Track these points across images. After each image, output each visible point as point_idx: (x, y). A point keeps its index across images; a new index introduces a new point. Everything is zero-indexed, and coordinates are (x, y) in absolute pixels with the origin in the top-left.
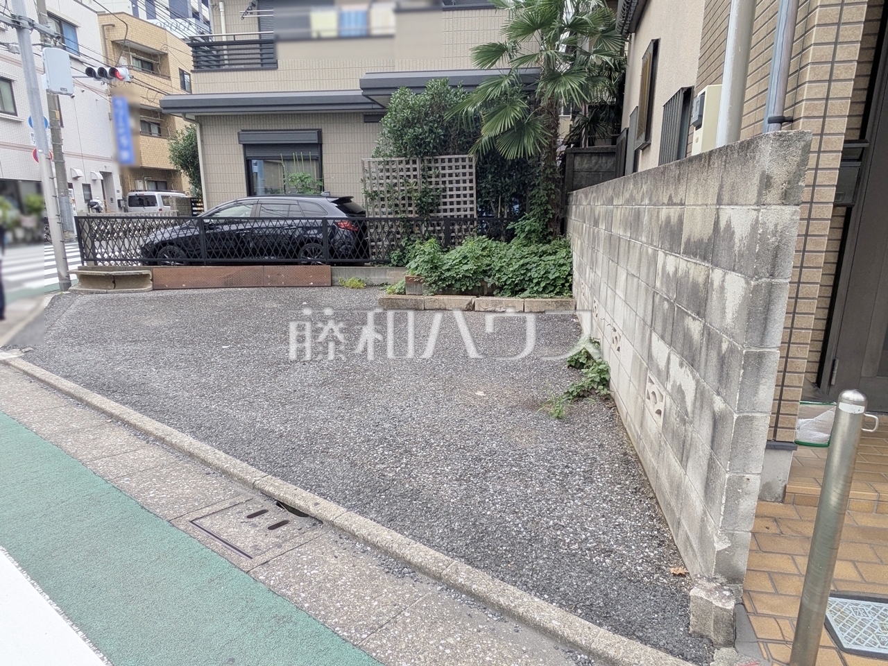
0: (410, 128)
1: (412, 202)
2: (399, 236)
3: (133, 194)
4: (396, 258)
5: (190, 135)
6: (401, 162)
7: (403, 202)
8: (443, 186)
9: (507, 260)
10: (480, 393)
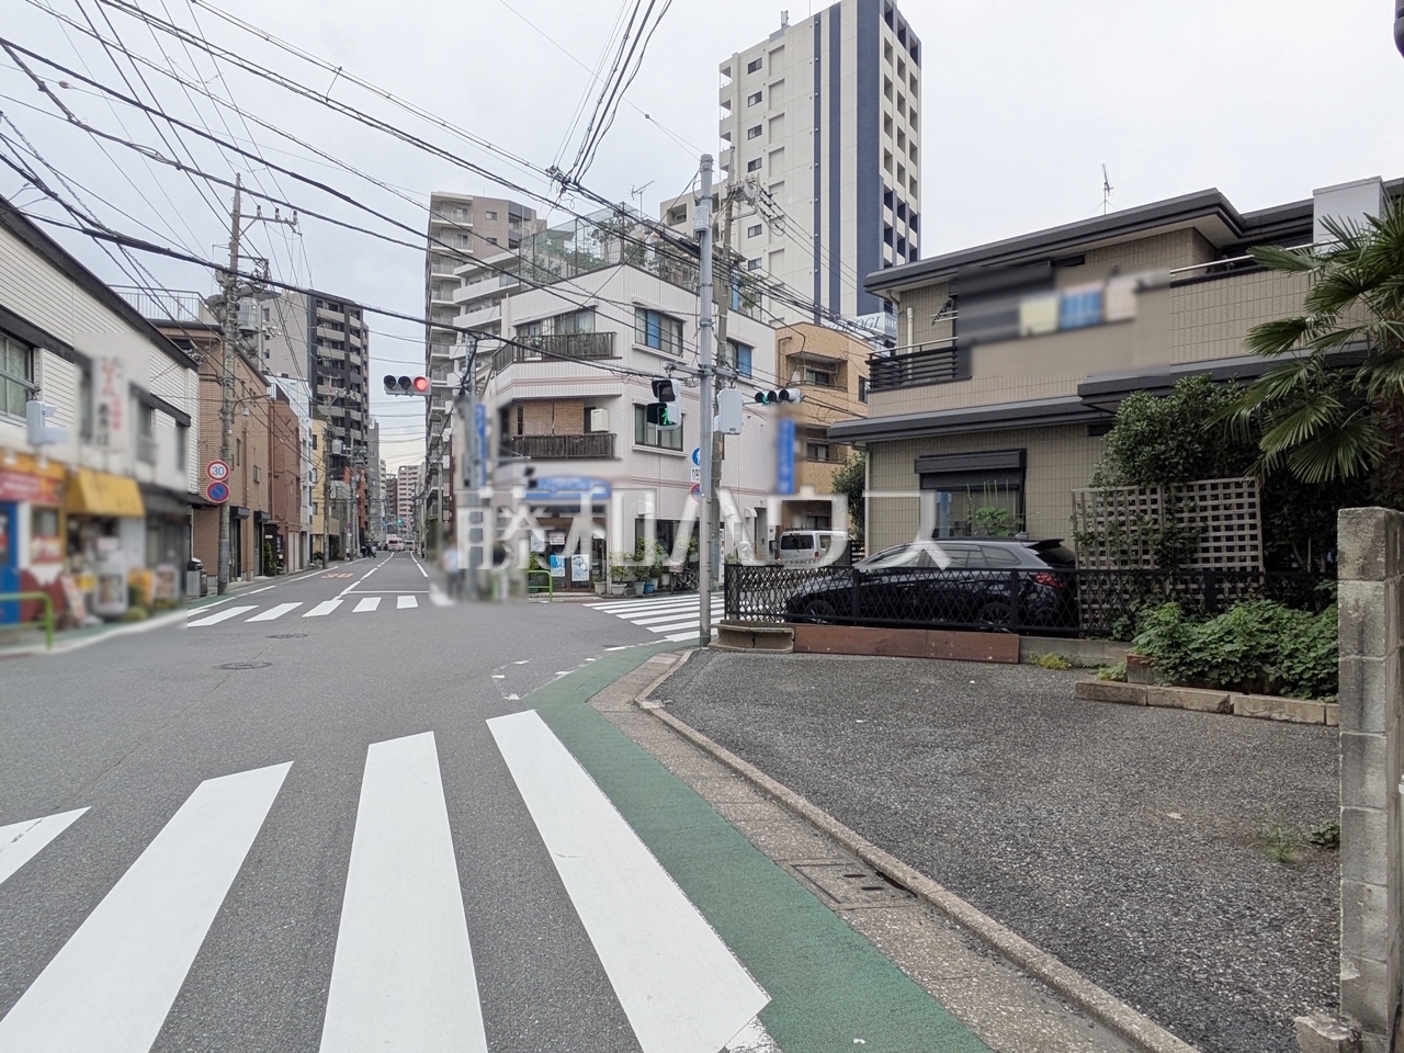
0: (1147, 445)
1: (1149, 547)
2: (1127, 597)
3: (788, 533)
4: (1120, 628)
5: (858, 465)
6: (1131, 492)
7: (1134, 548)
8: (1202, 524)
9: (1307, 640)
10: (1175, 815)
